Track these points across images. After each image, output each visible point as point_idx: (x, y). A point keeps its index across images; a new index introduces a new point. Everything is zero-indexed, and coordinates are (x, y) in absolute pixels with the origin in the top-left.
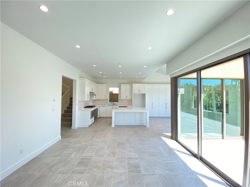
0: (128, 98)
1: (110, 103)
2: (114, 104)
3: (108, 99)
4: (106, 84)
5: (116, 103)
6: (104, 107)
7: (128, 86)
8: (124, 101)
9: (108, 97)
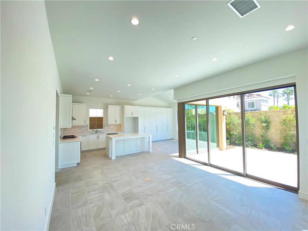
0: (118, 123)
1: (91, 130)
2: (96, 132)
3: (88, 125)
4: (85, 104)
5: (99, 130)
6: (85, 136)
7: (118, 108)
8: (112, 127)
9: (88, 123)
